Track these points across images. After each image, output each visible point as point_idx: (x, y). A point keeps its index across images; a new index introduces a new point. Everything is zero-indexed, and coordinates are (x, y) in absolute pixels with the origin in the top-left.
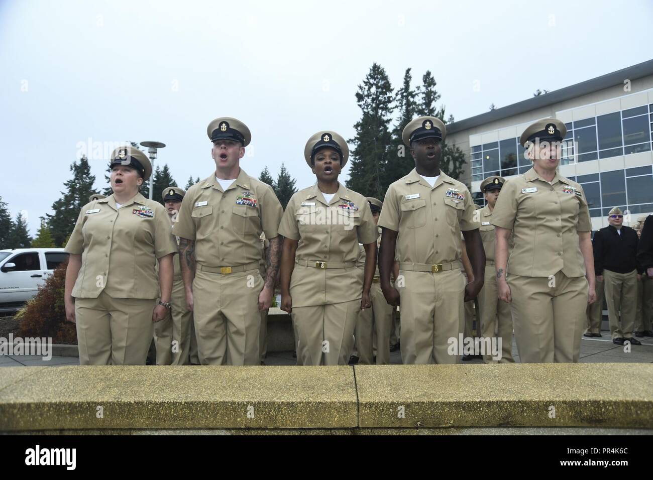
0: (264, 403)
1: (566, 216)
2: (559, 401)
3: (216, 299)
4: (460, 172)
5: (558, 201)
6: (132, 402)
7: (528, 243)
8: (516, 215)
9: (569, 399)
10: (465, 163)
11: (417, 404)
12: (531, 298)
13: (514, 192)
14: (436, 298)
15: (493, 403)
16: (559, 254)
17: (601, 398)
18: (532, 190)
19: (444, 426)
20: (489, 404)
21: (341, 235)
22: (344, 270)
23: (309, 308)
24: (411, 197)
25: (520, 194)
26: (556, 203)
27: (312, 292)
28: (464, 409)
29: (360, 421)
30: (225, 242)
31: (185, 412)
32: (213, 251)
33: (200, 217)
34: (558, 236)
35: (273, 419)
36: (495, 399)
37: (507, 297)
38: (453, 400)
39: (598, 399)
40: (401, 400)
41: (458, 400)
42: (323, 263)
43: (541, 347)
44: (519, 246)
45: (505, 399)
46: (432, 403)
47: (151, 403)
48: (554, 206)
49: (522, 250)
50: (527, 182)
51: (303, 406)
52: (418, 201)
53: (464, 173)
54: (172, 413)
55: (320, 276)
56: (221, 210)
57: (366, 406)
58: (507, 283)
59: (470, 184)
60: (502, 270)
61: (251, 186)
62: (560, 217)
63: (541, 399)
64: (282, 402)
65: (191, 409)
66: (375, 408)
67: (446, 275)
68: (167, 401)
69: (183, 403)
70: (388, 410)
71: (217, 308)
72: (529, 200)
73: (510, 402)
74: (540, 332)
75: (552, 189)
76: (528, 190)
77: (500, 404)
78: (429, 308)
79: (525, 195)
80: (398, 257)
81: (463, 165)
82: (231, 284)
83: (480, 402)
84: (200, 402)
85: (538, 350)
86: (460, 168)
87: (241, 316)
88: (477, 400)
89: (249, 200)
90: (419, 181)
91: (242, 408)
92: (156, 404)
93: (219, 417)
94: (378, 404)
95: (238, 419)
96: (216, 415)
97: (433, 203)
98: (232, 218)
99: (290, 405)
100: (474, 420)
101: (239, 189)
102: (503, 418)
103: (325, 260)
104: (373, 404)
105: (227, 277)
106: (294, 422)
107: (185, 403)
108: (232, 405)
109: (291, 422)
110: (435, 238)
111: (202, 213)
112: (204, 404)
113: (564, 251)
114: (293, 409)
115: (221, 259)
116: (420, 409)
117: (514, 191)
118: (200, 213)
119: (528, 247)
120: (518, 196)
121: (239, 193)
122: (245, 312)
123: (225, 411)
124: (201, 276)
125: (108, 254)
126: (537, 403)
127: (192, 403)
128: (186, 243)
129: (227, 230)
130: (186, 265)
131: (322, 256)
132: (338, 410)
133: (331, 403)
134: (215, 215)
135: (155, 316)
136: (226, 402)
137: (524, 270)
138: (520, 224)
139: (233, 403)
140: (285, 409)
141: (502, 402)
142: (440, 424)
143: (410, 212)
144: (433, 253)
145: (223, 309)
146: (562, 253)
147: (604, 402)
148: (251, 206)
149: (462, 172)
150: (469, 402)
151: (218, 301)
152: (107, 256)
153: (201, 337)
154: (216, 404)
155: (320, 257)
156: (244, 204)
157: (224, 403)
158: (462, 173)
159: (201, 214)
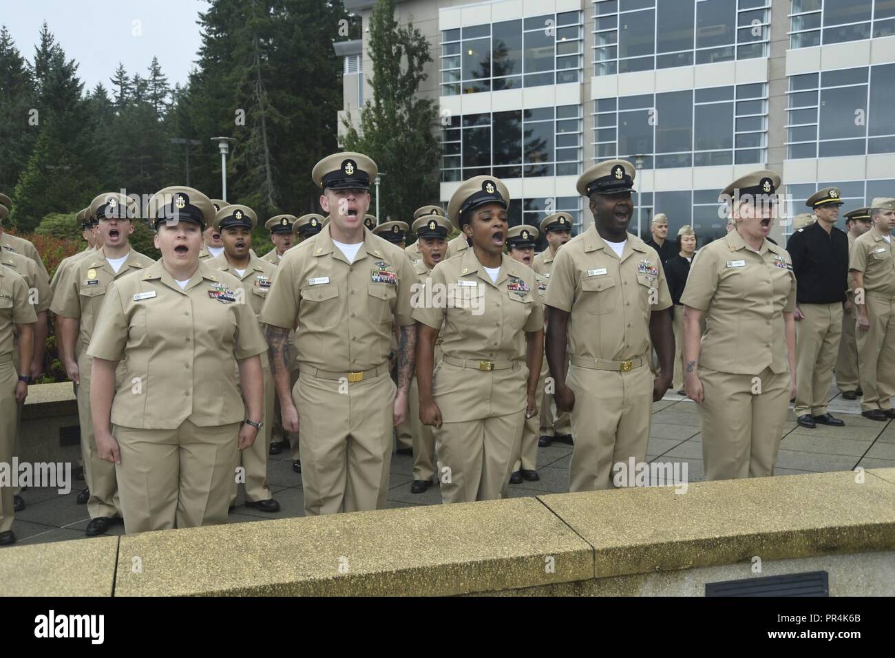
0: (491, 562)
1: (778, 298)
2: (798, 531)
3: (345, 417)
4: (420, 77)
5: (771, 280)
6: (330, 578)
7: (729, 331)
8: (716, 293)
9: (806, 527)
10: (430, 60)
11: (656, 545)
12: (731, 399)
13: (715, 265)
14: (625, 403)
15: (733, 538)
16: (768, 346)
17: (835, 523)
18: (739, 263)
19: (682, 568)
20: (729, 540)
21: (514, 328)
22: (511, 371)
23: (467, 424)
24: (596, 272)
25: (723, 269)
26: (768, 282)
27: (472, 403)
28: (703, 547)
29: (596, 571)
30: (358, 337)
31: (397, 584)
32: (339, 350)
33: (320, 300)
34: (768, 324)
35: (501, 579)
36: (735, 533)
37: (699, 395)
38: (692, 538)
39: (834, 525)
40: (638, 543)
41: (697, 538)
42: (489, 363)
43: (737, 457)
44: (716, 334)
45: (744, 533)
46: (671, 543)
47: (354, 576)
48: (766, 287)
49: (721, 339)
50: (732, 252)
51: (535, 561)
52: (605, 279)
53: (427, 79)
54: (381, 585)
55: (485, 380)
56: (350, 291)
57: (602, 554)
58: (699, 378)
59: (437, 100)
60: (694, 362)
61: (385, 254)
62: (771, 300)
63: (780, 530)
64: (511, 558)
65: (405, 579)
66: (613, 555)
67: (636, 373)
68: (373, 572)
69: (394, 572)
70: (626, 555)
71: (345, 429)
72: (736, 277)
73: (749, 536)
74: (737, 440)
75: (763, 262)
76: (734, 264)
77: (739, 539)
78: (616, 417)
79: (732, 270)
80: (572, 348)
81: (426, 64)
82: (365, 396)
83: (720, 538)
84: (415, 569)
85: (733, 460)
86: (420, 68)
87: (377, 439)
88: (717, 536)
89: (386, 274)
90: (603, 248)
91: (465, 570)
92: (360, 577)
93: (438, 583)
94: (615, 549)
95: (461, 584)
96: (434, 582)
97: (623, 282)
98: (368, 303)
99: (520, 560)
100: (714, 558)
101: (371, 259)
102: (742, 554)
103: (492, 358)
104: (610, 551)
105: (356, 385)
106: (525, 580)
107: (397, 571)
108: (453, 568)
109: (521, 581)
110: (626, 328)
111: (322, 295)
112: (421, 571)
113: (774, 341)
114: (523, 565)
115: (352, 360)
116: (659, 552)
117: (715, 263)
118: (318, 294)
119: (730, 336)
120: (721, 270)
121: (371, 264)
122: (382, 433)
123: (445, 576)
124: (314, 384)
125: (191, 364)
126: (776, 534)
127: (405, 571)
128: (281, 333)
129: (360, 318)
130: (283, 365)
131: (488, 354)
132: (572, 560)
133: (565, 553)
134: (343, 297)
135: (241, 440)
136: (447, 565)
137: (723, 364)
138: (719, 305)
139: (454, 565)
140: (515, 566)
141: (742, 536)
142: (678, 566)
143: (593, 293)
144: (623, 348)
145: (354, 430)
146: (771, 344)
147: (839, 528)
148: (391, 283)
149: (424, 77)
150: (709, 539)
151: (347, 420)
152: (187, 367)
153: (319, 470)
154: (435, 569)
155: (485, 356)
156: (381, 281)
157: (444, 566)
158: (424, 79)
159: (320, 297)
